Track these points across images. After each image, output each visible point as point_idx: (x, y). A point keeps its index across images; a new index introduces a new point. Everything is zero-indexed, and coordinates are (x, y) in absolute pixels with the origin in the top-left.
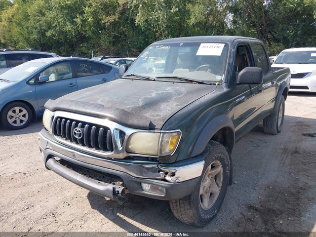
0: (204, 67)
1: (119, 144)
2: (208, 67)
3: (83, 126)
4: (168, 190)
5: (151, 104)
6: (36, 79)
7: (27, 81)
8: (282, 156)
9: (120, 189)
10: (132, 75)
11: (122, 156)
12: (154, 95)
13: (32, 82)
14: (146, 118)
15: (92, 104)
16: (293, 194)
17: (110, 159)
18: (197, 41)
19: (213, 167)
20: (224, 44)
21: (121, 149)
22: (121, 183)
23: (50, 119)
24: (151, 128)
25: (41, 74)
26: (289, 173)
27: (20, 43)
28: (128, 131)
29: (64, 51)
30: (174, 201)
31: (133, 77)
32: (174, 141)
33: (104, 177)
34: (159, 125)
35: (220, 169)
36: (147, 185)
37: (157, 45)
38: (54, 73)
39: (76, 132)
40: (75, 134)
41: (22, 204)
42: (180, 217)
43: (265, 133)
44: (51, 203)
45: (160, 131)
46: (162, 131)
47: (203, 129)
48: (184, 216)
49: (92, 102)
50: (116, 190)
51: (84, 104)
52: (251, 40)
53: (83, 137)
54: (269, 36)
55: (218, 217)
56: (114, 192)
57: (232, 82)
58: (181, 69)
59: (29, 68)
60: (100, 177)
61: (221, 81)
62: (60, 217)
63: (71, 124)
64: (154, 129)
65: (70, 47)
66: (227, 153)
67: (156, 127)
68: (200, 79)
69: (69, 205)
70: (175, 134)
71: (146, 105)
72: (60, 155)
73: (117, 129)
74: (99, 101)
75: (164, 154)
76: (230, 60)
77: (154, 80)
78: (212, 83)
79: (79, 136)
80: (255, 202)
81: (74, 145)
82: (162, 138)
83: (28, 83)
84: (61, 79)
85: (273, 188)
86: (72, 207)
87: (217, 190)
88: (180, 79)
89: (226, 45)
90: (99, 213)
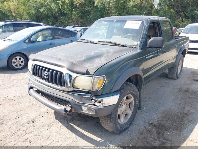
0: (128, 36)
1: (69, 83)
2: (131, 36)
3: (48, 71)
4: (96, 111)
5: (90, 59)
6: (29, 40)
7: (24, 41)
8: (177, 93)
9: (68, 109)
10: (84, 40)
11: (70, 89)
12: (93, 53)
13: (27, 41)
14: (85, 67)
15: (54, 58)
16: (180, 117)
17: (64, 91)
18: (125, 19)
19: (127, 98)
20: (141, 22)
21: (69, 85)
22: (70, 105)
23: (31, 65)
24: (87, 73)
25: (32, 37)
26: (180, 104)
27: (24, 16)
28: (74, 75)
29: (51, 21)
30: (102, 117)
31: (84, 41)
32: (101, 82)
33: (61, 101)
34: (92, 72)
35: (132, 99)
36: (85, 107)
37: (101, 21)
38: (41, 36)
39: (44, 74)
40: (44, 75)
41: (16, 115)
42: (106, 127)
43: (169, 78)
44: (32, 115)
45: (92, 76)
46: (94, 76)
47: (120, 75)
48: (107, 127)
49: (55, 56)
50: (67, 109)
51: (50, 57)
52: (161, 19)
53: (48, 77)
54: (182, 14)
55: (130, 128)
56: (65, 110)
57: (144, 46)
58: (117, 36)
59: (26, 33)
60: (59, 101)
61: (137, 45)
62: (37, 123)
63: (42, 69)
64: (89, 75)
65: (54, 19)
66: (137, 90)
67: (90, 74)
68: (124, 44)
69: (42, 117)
70: (102, 78)
71: (86, 59)
72: (36, 87)
73: (67, 74)
74: (59, 56)
75: (94, 89)
76: (144, 32)
77: (96, 43)
78: (131, 46)
79: (47, 77)
80: (154, 121)
81: (44, 82)
82: (94, 80)
83: (24, 42)
84: (45, 40)
85: (167, 113)
86: (44, 118)
87: (130, 112)
88: (112, 43)
89: (143, 22)
90: (59, 122)
